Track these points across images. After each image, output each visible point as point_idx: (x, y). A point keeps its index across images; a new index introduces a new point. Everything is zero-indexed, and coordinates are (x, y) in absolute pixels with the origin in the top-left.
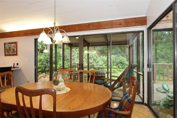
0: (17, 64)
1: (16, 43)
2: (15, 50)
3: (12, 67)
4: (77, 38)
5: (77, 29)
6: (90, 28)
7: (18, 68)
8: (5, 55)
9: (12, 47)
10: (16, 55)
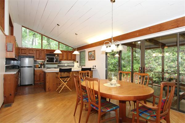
0: (95, 66)
1: (94, 51)
2: (94, 56)
3: (92, 68)
4: (139, 42)
5: (138, 35)
6: (151, 32)
7: (95, 69)
8: (89, 60)
9: (93, 54)
10: (94, 59)
